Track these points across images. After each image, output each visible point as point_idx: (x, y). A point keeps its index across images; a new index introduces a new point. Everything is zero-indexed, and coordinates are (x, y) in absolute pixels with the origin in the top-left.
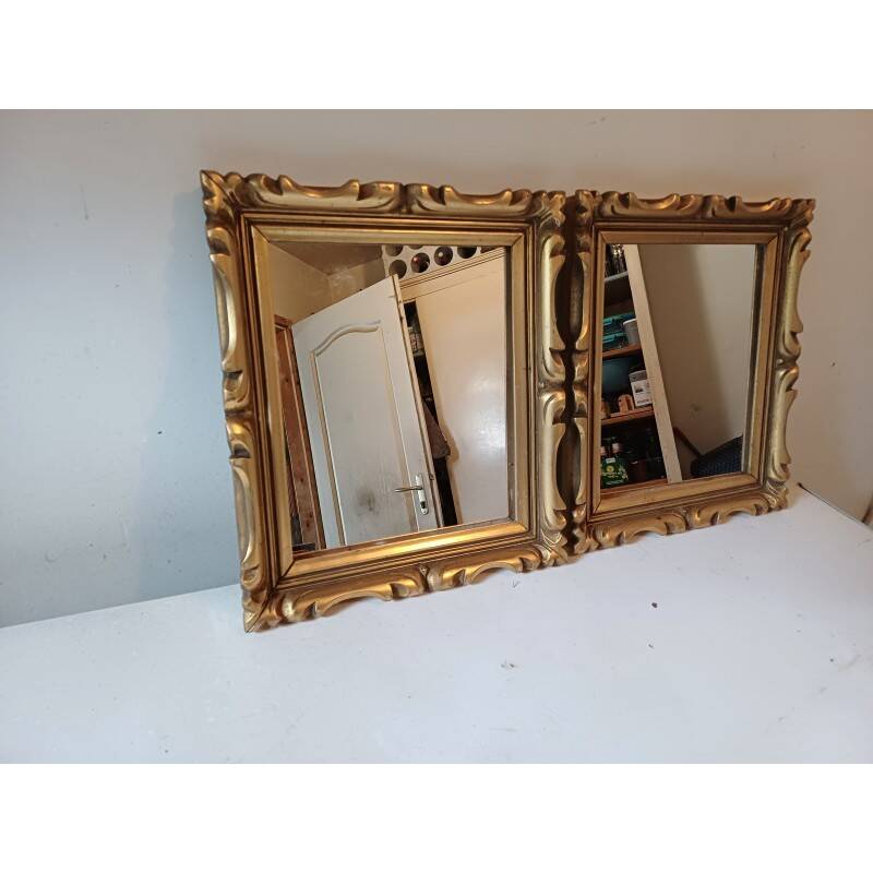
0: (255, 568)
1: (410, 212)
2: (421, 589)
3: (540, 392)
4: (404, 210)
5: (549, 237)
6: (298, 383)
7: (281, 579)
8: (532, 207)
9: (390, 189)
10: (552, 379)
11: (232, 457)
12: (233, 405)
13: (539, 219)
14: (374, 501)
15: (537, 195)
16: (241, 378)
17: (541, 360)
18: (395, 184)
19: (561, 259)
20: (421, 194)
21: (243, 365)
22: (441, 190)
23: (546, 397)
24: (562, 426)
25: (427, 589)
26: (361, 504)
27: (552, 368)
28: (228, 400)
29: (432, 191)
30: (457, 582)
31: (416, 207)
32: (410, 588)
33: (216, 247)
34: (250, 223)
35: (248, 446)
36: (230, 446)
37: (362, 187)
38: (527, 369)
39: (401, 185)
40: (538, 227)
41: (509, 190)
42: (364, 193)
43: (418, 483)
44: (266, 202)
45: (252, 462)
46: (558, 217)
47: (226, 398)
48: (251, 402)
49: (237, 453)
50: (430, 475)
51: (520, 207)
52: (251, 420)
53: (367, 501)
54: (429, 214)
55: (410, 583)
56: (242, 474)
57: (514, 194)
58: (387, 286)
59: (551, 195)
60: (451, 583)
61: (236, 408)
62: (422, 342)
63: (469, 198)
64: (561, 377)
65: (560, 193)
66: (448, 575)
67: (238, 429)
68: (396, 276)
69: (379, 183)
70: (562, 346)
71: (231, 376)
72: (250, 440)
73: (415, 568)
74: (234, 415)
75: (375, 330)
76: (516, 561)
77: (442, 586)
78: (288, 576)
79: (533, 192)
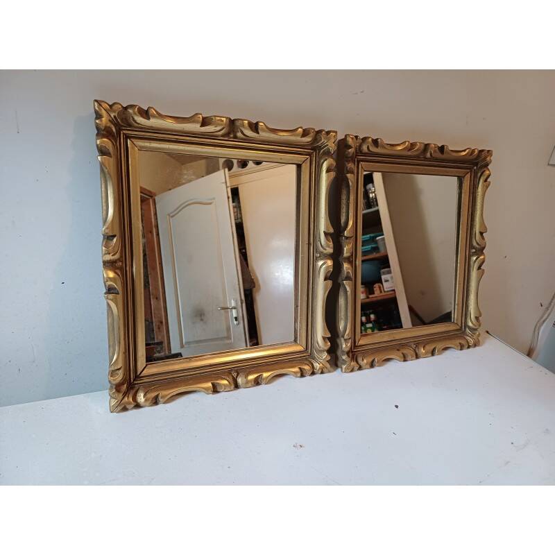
0: (119, 369)
1: (235, 137)
2: (233, 386)
3: (317, 259)
4: (232, 136)
5: (326, 160)
6: (158, 234)
7: (137, 377)
8: (315, 140)
9: (222, 121)
10: (325, 252)
11: (105, 293)
12: (109, 257)
13: (320, 148)
14: (204, 314)
15: (319, 132)
16: (115, 240)
17: (318, 239)
18: (227, 118)
19: (333, 174)
20: (243, 126)
21: (117, 232)
22: (257, 124)
23: (320, 263)
24: (330, 283)
25: (237, 386)
26: (196, 316)
27: (326, 245)
28: (106, 254)
29: (250, 124)
30: (257, 382)
31: (239, 134)
32: (224, 385)
33: (103, 151)
34: (127, 137)
35: (118, 287)
36: (105, 286)
37: (204, 118)
38: (309, 244)
39: (230, 119)
40: (319, 152)
41: (301, 128)
42: (205, 122)
43: (233, 304)
44: (139, 124)
45: (120, 297)
46: (332, 147)
47: (104, 253)
48: (121, 257)
49: (110, 290)
50: (241, 300)
51: (308, 139)
52: (121, 269)
53: (200, 314)
54: (247, 139)
55: (225, 382)
56: (113, 305)
57: (304, 130)
58: (221, 176)
59: (328, 133)
60: (253, 383)
61: (110, 260)
62: (241, 214)
63: (274, 131)
64: (330, 250)
65: (334, 132)
66: (251, 377)
67: (111, 274)
68: (227, 170)
69: (215, 116)
70: (332, 230)
71: (108, 238)
72: (119, 283)
73: (229, 372)
74: (109, 265)
75: (210, 204)
76: (296, 369)
77: (247, 385)
78: (142, 375)
79: (317, 130)
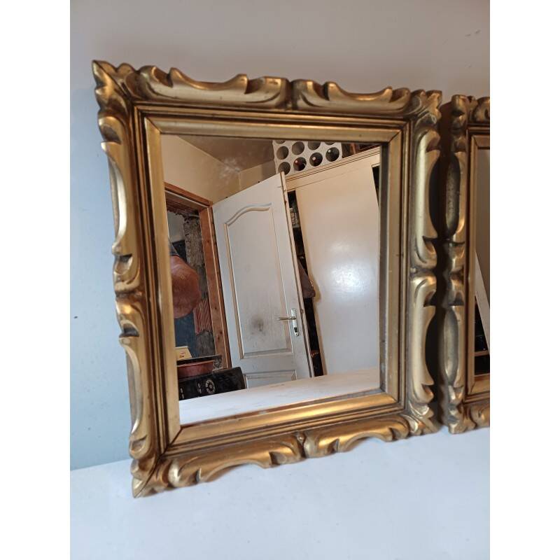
0: (143, 439)
1: (295, 107)
2: (299, 456)
3: (411, 276)
4: (290, 105)
5: (425, 133)
7: (169, 446)
8: (410, 105)
9: (276, 83)
10: (424, 265)
11: (121, 336)
12: (123, 286)
13: (415, 117)
14: (263, 325)
15: (417, 93)
16: (130, 261)
17: (413, 245)
18: (282, 79)
19: (436, 154)
20: (306, 88)
21: (133, 249)
22: (326, 86)
23: (417, 281)
24: (432, 309)
25: (304, 455)
26: (254, 327)
27: (424, 255)
28: (118, 281)
29: (316, 86)
30: (332, 449)
31: (301, 103)
32: (287, 455)
33: (108, 136)
34: (143, 115)
35: (139, 327)
36: (120, 325)
37: (250, 82)
38: (400, 255)
39: (287, 81)
40: (415, 123)
41: (390, 88)
42: (252, 87)
43: (293, 315)
44: (158, 94)
45: (141, 341)
46: (434, 114)
47: (115, 280)
48: (141, 284)
49: (127, 332)
51: (398, 105)
52: (142, 301)
53: (259, 325)
54: (313, 110)
55: (287, 450)
56: (132, 353)
57: (394, 92)
58: (277, 180)
59: (429, 94)
60: (326, 452)
61: (125, 290)
62: (298, 218)
63: (352, 96)
64: (431, 263)
65: (437, 92)
66: (324, 442)
67: (128, 309)
68: (283, 173)
69: (266, 77)
70: (434, 235)
71: (122, 259)
72: (139, 320)
73: (293, 436)
74: (125, 296)
75: (266, 210)
76: (386, 430)
77: (318, 452)
78: (175, 443)
79: (412, 91)
